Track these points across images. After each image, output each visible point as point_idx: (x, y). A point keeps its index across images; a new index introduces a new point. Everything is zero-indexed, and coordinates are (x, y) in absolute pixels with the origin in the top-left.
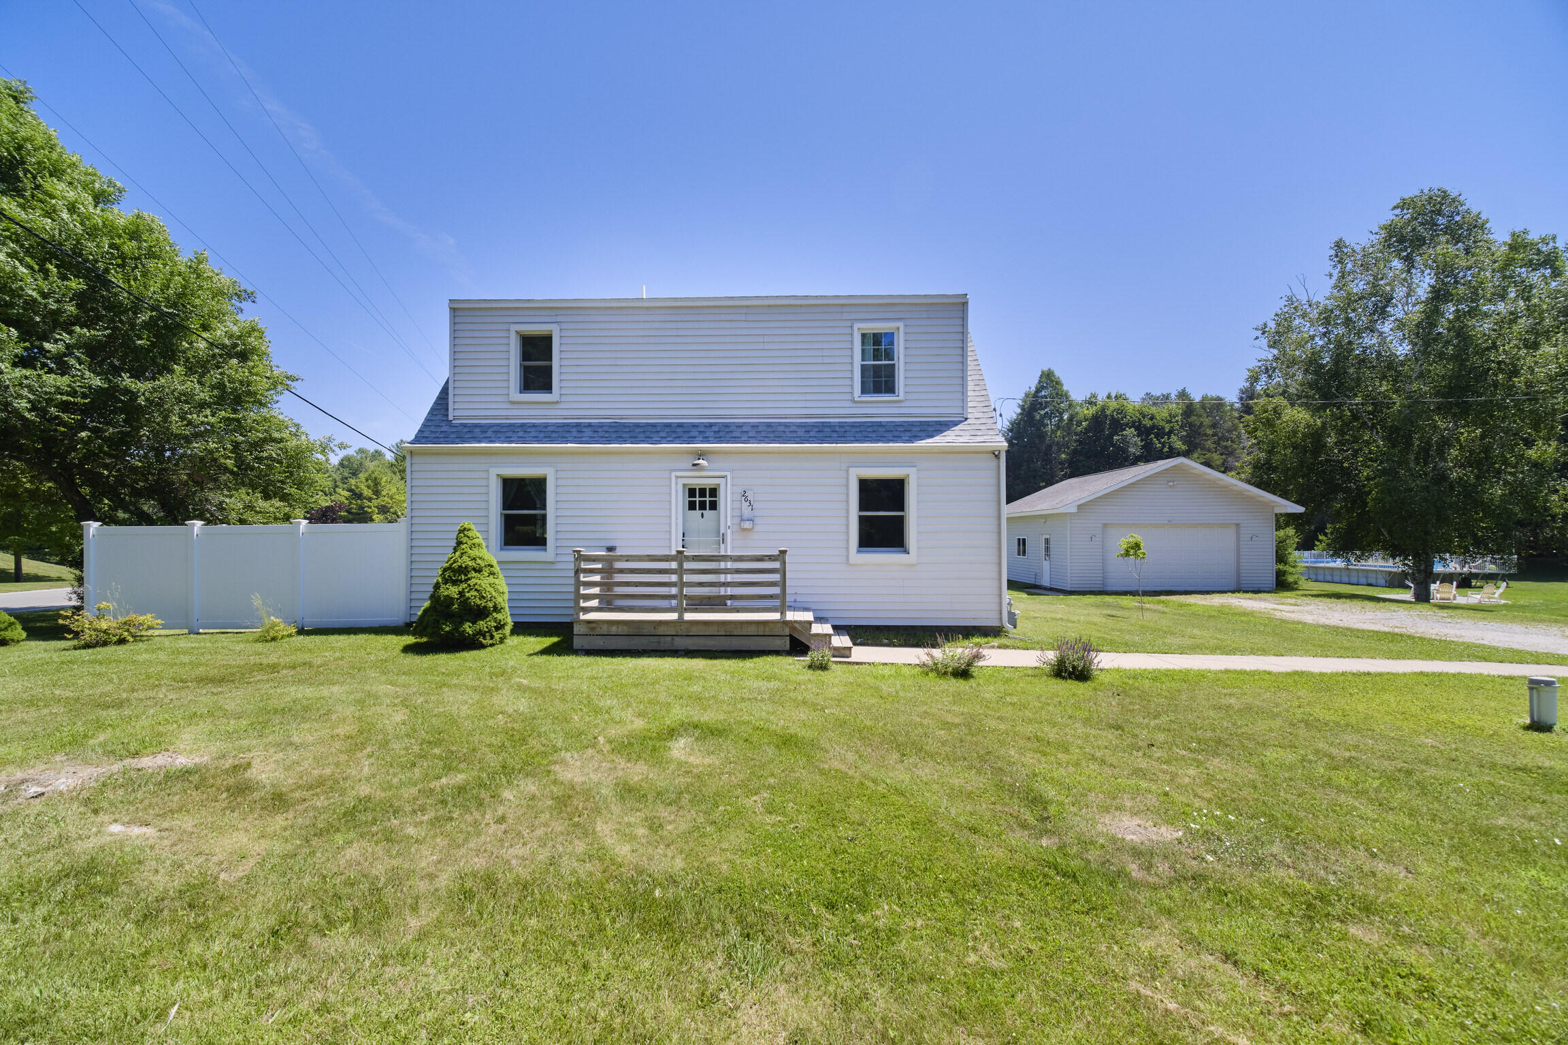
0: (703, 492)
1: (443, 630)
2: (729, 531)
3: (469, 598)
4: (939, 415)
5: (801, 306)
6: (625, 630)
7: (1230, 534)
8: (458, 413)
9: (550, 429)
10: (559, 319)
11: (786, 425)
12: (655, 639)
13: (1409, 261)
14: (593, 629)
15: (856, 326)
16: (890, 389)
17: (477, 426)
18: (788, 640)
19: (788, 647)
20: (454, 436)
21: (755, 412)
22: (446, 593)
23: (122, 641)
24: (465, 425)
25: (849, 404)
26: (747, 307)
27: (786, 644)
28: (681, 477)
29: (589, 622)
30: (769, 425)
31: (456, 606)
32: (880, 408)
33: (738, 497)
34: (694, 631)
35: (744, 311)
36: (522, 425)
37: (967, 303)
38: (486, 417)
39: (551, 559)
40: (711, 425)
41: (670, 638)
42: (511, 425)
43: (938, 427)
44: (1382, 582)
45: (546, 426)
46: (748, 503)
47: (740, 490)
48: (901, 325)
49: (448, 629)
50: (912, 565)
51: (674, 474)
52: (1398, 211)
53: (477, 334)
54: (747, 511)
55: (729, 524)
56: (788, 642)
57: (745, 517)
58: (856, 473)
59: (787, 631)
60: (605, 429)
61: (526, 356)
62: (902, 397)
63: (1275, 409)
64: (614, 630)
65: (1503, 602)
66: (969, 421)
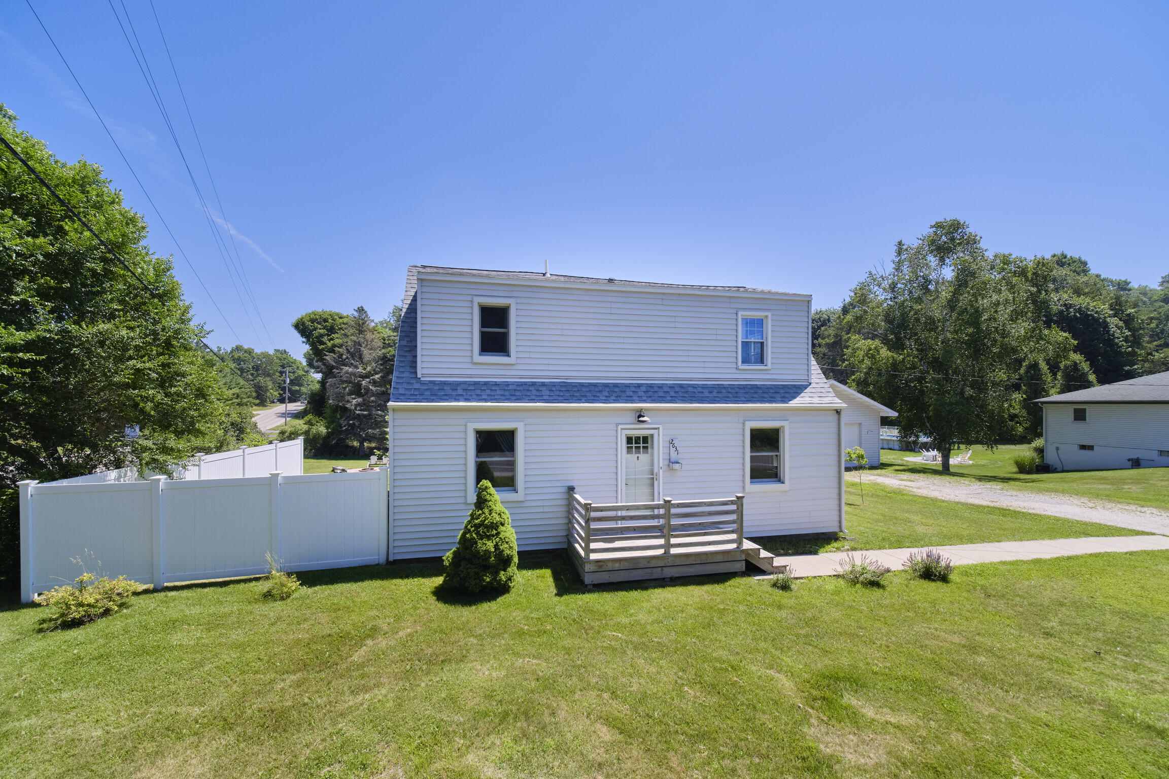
0: (637, 439)
1: (484, 581)
2: (661, 471)
3: (503, 551)
4: (793, 380)
5: (702, 296)
6: (626, 565)
7: (856, 429)
8: (425, 371)
9: (511, 387)
10: (515, 294)
11: (694, 386)
12: (649, 571)
13: (942, 260)
14: (600, 567)
15: (740, 313)
16: (761, 360)
17: (445, 383)
18: (744, 563)
19: (744, 569)
20: (428, 393)
21: (669, 375)
22: (484, 548)
23: (107, 612)
24: (433, 383)
25: (734, 371)
26: (663, 294)
27: (742, 566)
28: (624, 429)
29: (598, 561)
30: (681, 386)
31: (493, 559)
32: (754, 375)
33: (667, 444)
34: (678, 562)
35: (661, 297)
36: (486, 383)
37: (811, 301)
38: (451, 375)
39: (522, 499)
40: (639, 386)
41: (660, 568)
42: (476, 383)
43: (795, 390)
44: (897, 447)
45: (507, 384)
46: (674, 449)
47: (668, 438)
48: (769, 314)
49: (488, 580)
50: (785, 492)
51: (620, 427)
52: (934, 229)
53: (441, 303)
54: (674, 456)
55: (661, 465)
56: (744, 564)
57: (672, 460)
58: (750, 425)
59: (743, 557)
60: (558, 388)
61: (484, 322)
62: (769, 367)
63: (875, 348)
64: (617, 566)
65: (971, 462)
66: (813, 385)
